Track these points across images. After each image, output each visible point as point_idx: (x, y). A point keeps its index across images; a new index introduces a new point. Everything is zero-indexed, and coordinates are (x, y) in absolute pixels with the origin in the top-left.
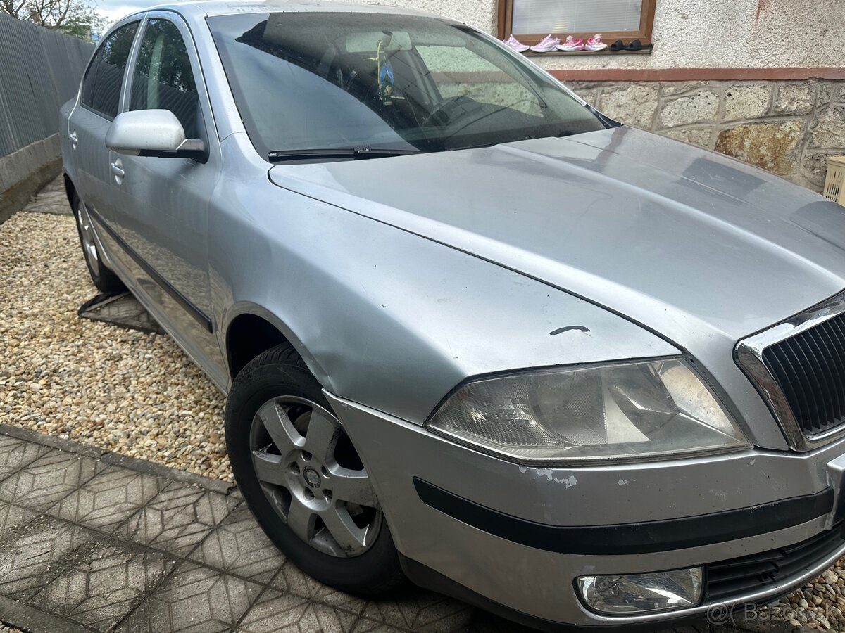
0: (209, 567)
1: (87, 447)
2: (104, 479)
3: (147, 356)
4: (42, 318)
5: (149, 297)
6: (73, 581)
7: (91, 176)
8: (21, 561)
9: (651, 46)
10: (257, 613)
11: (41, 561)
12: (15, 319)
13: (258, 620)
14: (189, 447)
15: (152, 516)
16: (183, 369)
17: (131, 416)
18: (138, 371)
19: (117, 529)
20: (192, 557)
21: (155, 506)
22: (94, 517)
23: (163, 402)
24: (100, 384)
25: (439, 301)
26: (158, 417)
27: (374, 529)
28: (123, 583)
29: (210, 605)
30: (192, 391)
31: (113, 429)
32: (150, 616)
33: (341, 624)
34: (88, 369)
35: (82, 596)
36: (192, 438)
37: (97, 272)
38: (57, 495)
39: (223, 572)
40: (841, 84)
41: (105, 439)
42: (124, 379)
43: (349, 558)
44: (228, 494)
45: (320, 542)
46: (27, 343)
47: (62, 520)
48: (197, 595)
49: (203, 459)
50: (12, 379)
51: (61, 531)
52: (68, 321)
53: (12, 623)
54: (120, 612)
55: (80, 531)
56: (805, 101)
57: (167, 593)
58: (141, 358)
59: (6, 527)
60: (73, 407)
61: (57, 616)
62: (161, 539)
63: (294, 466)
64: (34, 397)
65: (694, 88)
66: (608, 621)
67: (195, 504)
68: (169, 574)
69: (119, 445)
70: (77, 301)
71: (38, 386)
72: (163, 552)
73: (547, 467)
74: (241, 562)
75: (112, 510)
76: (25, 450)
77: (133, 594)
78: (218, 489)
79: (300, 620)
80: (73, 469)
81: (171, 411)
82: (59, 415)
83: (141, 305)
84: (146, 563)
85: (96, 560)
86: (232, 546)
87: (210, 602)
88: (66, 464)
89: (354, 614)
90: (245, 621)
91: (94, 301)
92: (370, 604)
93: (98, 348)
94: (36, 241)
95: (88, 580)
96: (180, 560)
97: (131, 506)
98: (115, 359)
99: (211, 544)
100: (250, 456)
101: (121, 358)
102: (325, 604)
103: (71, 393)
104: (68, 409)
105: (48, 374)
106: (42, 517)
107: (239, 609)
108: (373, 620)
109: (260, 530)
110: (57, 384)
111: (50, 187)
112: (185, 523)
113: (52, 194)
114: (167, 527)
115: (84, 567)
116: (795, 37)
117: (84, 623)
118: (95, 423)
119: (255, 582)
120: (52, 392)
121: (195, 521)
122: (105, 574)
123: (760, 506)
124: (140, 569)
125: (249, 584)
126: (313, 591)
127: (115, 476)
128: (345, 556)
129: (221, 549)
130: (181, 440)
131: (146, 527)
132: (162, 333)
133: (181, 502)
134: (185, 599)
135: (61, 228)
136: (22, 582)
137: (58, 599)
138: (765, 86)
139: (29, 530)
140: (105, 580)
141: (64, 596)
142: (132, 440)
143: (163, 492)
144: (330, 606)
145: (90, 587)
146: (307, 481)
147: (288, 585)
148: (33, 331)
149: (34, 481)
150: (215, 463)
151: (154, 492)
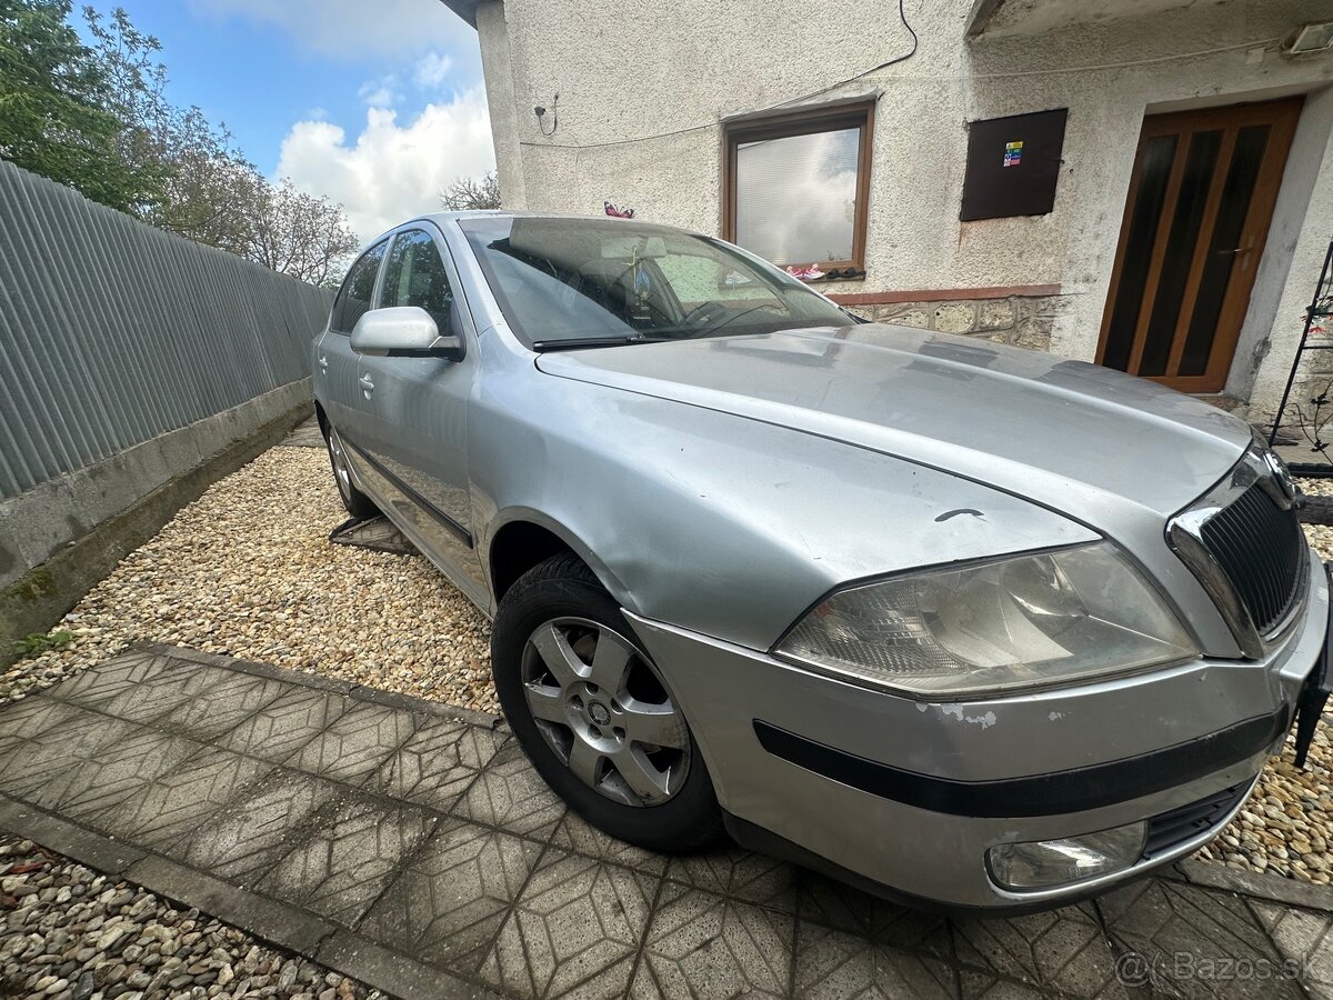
0: (478, 824)
1: (336, 681)
2: (353, 719)
3: (401, 579)
4: (292, 545)
5: (404, 519)
6: (312, 855)
7: (344, 407)
8: (249, 830)
9: (864, 273)
10: (539, 882)
11: (274, 828)
12: (263, 547)
13: (540, 894)
14: (448, 675)
15: (409, 761)
16: (439, 590)
17: (384, 643)
18: (392, 594)
19: (367, 780)
20: (457, 812)
21: (412, 749)
22: (340, 766)
23: (418, 627)
24: (351, 611)
25: (777, 485)
26: (413, 643)
27: (679, 774)
28: (373, 853)
29: (481, 876)
30: (449, 614)
31: (364, 659)
32: (407, 897)
33: (642, 892)
34: (338, 595)
35: (322, 874)
36: (451, 665)
37: (349, 497)
38: (298, 741)
39: (495, 829)
40: (1039, 300)
41: (355, 671)
42: (377, 603)
43: (647, 807)
44: (493, 729)
45: (609, 787)
46: (274, 570)
47: (302, 773)
48: (465, 862)
49: (464, 688)
50: (256, 610)
51: (301, 787)
52: (319, 546)
53: (231, 921)
54: (369, 894)
55: (324, 786)
56: (1007, 317)
57: (427, 862)
58: (395, 581)
59: (235, 785)
60: (322, 636)
61: (289, 906)
62: (419, 789)
63: (576, 699)
64: (279, 628)
65: (906, 309)
66: (1024, 899)
67: (457, 743)
68: (430, 836)
69: (370, 677)
70: (329, 526)
71: (284, 616)
72: (421, 806)
73: (957, 701)
74: (513, 815)
75: (361, 756)
76: (264, 688)
77: (387, 867)
78: (483, 723)
79: (591, 889)
80: (318, 707)
81: (427, 636)
82: (306, 647)
83: (395, 527)
84: (401, 824)
85: (341, 823)
86: (502, 793)
87: (480, 873)
88: (310, 703)
89: (656, 877)
90: (525, 896)
91: (346, 526)
92: (673, 861)
93: (349, 573)
94: (290, 473)
95: (331, 851)
96: (443, 817)
97: (384, 749)
98: (367, 583)
99: (479, 791)
100: (523, 688)
101: (373, 582)
102: (619, 865)
103: (320, 621)
104: (315, 640)
105: (295, 603)
106: (279, 770)
107: (516, 879)
108: (680, 883)
109: (534, 771)
110: (305, 612)
111: (306, 423)
112: (447, 767)
113: (307, 430)
114: (426, 774)
115: (327, 833)
116: (995, 259)
117: (323, 914)
118: (344, 654)
119: (534, 840)
120: (299, 621)
121: (458, 764)
122: (352, 842)
123: (1215, 734)
124: (394, 832)
125: (525, 842)
126: (603, 848)
127: (365, 714)
128: (641, 805)
129: (490, 798)
130: (438, 668)
131: (401, 776)
132: (417, 554)
133: (441, 741)
134: (450, 869)
135: (315, 459)
136: (249, 859)
137: (292, 881)
138: (970, 305)
139: (263, 787)
140: (352, 850)
141: (299, 876)
142: (385, 672)
143: (420, 730)
144: (625, 867)
145: (333, 861)
146: (593, 717)
147: (573, 841)
148: (281, 559)
149: (272, 725)
150: (477, 693)
151: (409, 730)
